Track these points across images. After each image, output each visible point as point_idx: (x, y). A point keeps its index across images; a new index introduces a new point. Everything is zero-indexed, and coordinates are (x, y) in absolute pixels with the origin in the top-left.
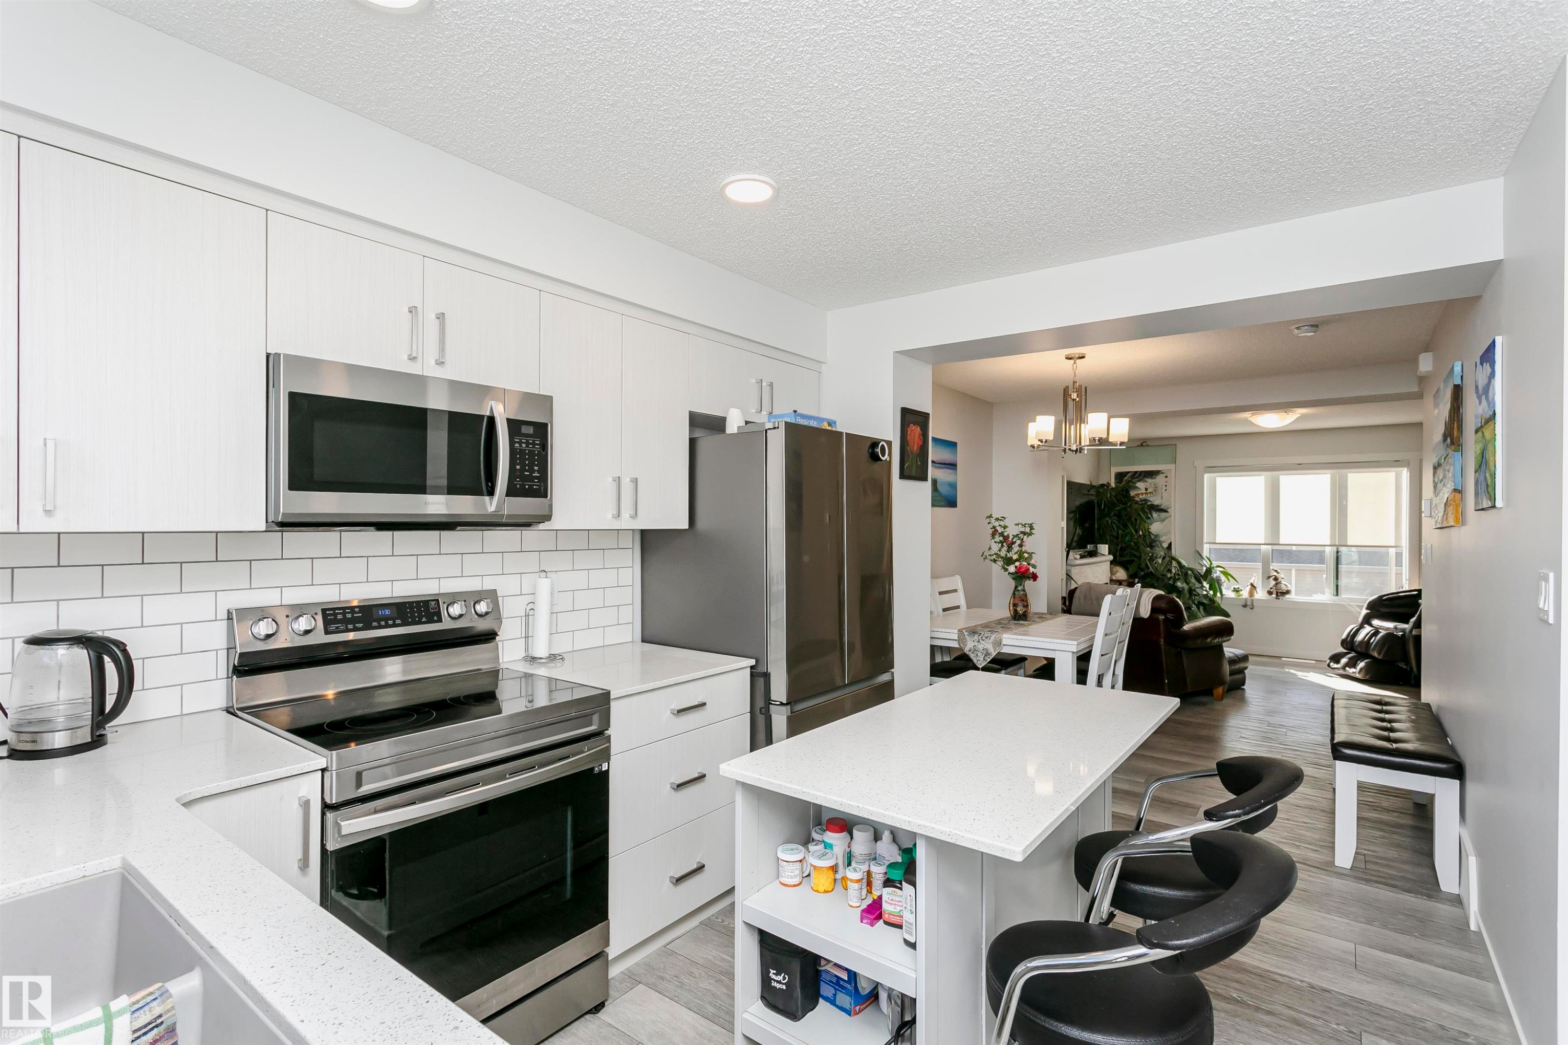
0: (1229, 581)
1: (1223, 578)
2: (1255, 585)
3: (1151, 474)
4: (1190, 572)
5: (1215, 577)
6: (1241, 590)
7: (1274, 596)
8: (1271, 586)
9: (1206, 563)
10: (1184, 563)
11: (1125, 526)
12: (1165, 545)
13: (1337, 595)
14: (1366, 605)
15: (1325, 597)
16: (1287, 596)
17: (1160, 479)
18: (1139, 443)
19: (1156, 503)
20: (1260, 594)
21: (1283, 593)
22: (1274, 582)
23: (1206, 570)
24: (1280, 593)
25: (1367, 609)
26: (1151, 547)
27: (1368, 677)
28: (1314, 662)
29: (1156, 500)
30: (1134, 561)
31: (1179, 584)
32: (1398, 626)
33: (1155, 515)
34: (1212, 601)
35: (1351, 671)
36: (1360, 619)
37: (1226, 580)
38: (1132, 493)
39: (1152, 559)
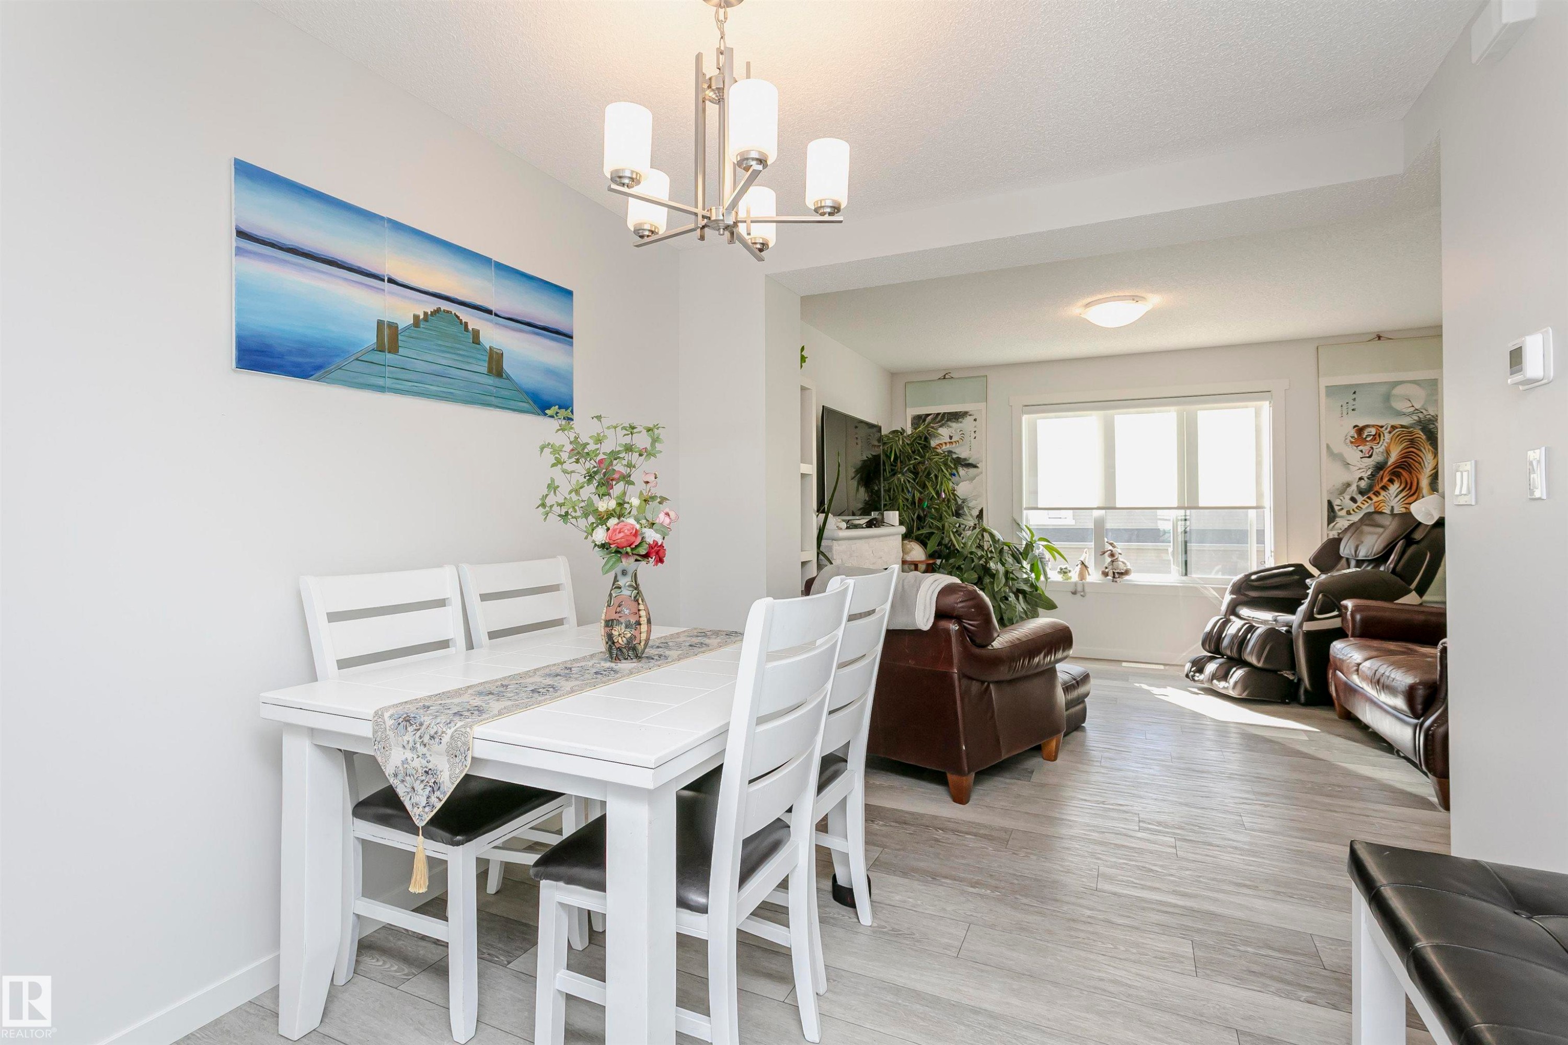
0: (1055, 560)
1: (1047, 555)
2: (1086, 564)
3: (956, 416)
4: (1006, 548)
5: (1037, 554)
6: (1070, 571)
7: (1110, 577)
8: (1106, 565)
9: (1026, 535)
10: (998, 536)
11: (924, 486)
12: (975, 513)
13: (1186, 574)
14: (1229, 588)
15: (1172, 577)
16: (1126, 578)
17: (967, 423)
18: (941, 375)
19: (963, 456)
20: (1094, 576)
21: (1120, 574)
22: (1109, 560)
23: (1027, 545)
24: (1118, 573)
25: (1232, 593)
26: (958, 514)
27: (1245, 694)
28: (1162, 667)
29: (962, 452)
30: (933, 533)
31: (992, 565)
32: (1279, 618)
33: (962, 471)
34: (1034, 587)
35: (1220, 685)
36: (1224, 608)
37: (1052, 559)
38: (933, 443)
39: (958, 533)
